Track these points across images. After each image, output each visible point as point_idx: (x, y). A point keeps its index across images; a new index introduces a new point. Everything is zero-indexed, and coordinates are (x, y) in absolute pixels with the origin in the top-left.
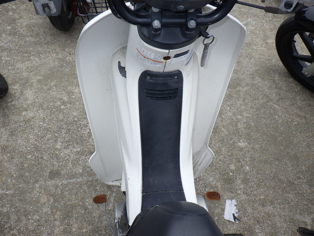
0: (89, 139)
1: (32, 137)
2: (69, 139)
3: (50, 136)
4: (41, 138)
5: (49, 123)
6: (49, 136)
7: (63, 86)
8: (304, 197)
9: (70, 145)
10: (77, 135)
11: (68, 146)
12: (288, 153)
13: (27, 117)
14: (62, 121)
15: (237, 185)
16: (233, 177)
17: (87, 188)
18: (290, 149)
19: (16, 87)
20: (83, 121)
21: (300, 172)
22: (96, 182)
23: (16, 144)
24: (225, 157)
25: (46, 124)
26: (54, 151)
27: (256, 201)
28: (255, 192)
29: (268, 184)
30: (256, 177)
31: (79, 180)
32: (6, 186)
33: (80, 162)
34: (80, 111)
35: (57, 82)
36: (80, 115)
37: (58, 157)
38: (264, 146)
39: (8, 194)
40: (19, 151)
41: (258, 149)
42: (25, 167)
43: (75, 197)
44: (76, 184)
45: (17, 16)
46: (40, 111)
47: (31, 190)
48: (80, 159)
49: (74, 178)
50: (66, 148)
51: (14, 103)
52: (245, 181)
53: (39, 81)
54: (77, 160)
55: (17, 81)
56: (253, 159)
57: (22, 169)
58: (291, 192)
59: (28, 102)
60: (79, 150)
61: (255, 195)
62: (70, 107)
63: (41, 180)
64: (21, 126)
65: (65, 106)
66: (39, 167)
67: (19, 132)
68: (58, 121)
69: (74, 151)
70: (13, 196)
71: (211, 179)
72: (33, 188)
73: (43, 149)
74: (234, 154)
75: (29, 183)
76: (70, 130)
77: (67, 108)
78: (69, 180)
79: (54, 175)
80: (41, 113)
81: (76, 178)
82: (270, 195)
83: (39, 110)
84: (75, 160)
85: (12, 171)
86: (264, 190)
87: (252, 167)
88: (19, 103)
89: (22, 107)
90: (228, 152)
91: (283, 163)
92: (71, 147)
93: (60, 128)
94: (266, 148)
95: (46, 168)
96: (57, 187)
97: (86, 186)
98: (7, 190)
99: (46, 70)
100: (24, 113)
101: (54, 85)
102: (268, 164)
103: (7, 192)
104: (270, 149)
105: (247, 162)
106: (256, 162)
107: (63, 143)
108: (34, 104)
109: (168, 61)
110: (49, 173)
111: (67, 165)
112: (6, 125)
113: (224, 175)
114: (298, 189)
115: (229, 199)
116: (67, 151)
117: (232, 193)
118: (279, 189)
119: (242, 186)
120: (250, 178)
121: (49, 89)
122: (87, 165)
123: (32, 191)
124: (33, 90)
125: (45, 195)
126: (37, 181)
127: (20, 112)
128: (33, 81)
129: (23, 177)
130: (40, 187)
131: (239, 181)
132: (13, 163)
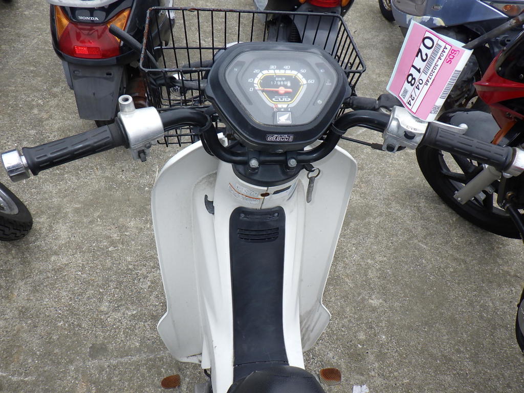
0: (150, 296)
1: (65, 294)
2: (121, 297)
3: (93, 292)
4: (79, 295)
5: (91, 273)
6: (90, 292)
7: (111, 218)
8: (468, 379)
9: (121, 305)
10: (132, 291)
11: (118, 307)
12: (442, 314)
13: (58, 265)
14: (109, 269)
15: (368, 363)
16: (363, 350)
17: (146, 371)
18: (444, 308)
19: (42, 220)
20: (141, 270)
21: (460, 342)
22: (160, 361)
23: (41, 305)
24: (350, 321)
25: (87, 274)
26: (97, 315)
27: (398, 387)
28: (396, 374)
29: (414, 361)
30: (397, 350)
31: (134, 359)
32: (25, 369)
33: (137, 331)
34: (137, 255)
35: (102, 212)
36: (137, 261)
37: (103, 324)
38: (406, 303)
39: (27, 381)
40: (45, 315)
41: (398, 309)
42: (53, 339)
43: (129, 385)
44: (131, 364)
45: (44, 115)
46: (78, 255)
47: (63, 375)
48: (137, 326)
49: (127, 355)
50: (116, 310)
51: (38, 243)
52: (381, 357)
53: (77, 211)
54: (132, 328)
55: (44, 210)
56: (391, 324)
57: (49, 343)
58: (448, 373)
59: (60, 242)
60: (135, 312)
61: (396, 378)
62: (122, 249)
63: (78, 360)
64: (48, 277)
65: (115, 247)
66: (75, 339)
67: (46, 286)
68: (104, 269)
69: (127, 314)
70: (35, 384)
71: (331, 355)
72: (65, 372)
73: (82, 313)
74: (364, 316)
75: (59, 363)
76: (122, 282)
77: (118, 250)
78: (120, 359)
79: (97, 351)
80: (79, 259)
81: (131, 356)
82: (418, 377)
83: (76, 253)
84: (129, 329)
85: (35, 346)
86: (409, 371)
87: (390, 335)
88: (46, 244)
89: (51, 249)
90: (355, 313)
91: (435, 329)
92: (123, 309)
93: (107, 281)
94: (410, 307)
95: (85, 340)
96: (101, 369)
97: (145, 367)
98: (26, 375)
99: (86, 194)
100: (53, 258)
101: (99, 217)
102: (413, 331)
103: (26, 379)
104: (415, 308)
105: (383, 329)
106: (395, 328)
107: (110, 303)
108: (68, 245)
109: (266, 197)
110: (91, 348)
111: (117, 335)
112: (26, 276)
113: (349, 348)
114: (458, 368)
115: (357, 384)
116: (118, 315)
117: (362, 375)
118: (430, 368)
119: (376, 365)
120: (387, 353)
121: (91, 222)
122: (147, 335)
123: (64, 377)
124: (67, 224)
125: (83, 382)
126: (71, 362)
127: (48, 256)
128: (68, 210)
129: (50, 355)
130: (77, 370)
131: (371, 358)
132: (36, 334)
